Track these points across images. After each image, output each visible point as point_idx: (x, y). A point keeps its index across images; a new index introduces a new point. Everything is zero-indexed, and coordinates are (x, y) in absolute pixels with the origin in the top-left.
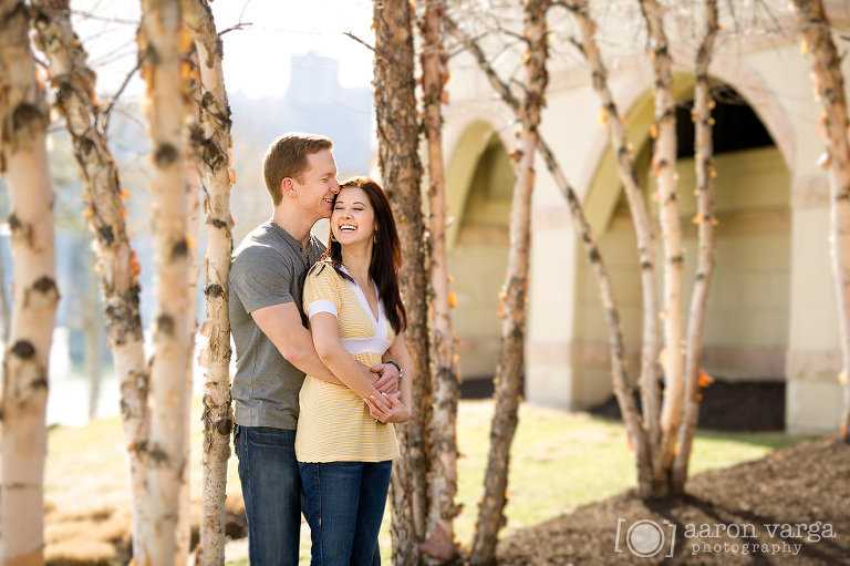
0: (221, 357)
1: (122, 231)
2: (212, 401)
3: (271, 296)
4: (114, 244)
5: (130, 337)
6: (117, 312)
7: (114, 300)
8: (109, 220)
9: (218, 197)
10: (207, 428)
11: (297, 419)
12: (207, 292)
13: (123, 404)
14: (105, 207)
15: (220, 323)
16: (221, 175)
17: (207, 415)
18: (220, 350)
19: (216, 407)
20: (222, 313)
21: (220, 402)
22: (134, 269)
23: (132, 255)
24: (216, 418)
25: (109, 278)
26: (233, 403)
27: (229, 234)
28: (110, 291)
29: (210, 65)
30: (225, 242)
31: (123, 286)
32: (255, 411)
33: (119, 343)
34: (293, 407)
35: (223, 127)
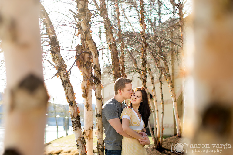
0: (101, 132)
1: (75, 102)
2: (99, 143)
3: (113, 116)
4: (73, 106)
5: (78, 128)
6: (75, 122)
7: (74, 119)
8: (71, 100)
9: (98, 92)
10: (98, 150)
11: (121, 147)
12: (97, 116)
13: (77, 145)
14: (70, 97)
15: (100, 124)
16: (99, 86)
17: (98, 147)
18: (100, 131)
19: (101, 145)
20: (101, 121)
21: (101, 143)
22: (78, 111)
23: (77, 108)
24: (100, 148)
25: (72, 114)
26: (105, 143)
27: (102, 101)
28: (73, 117)
29: (96, 57)
30: (101, 103)
31: (76, 116)
32: (111, 146)
33: (75, 130)
34: (120, 144)
35: (99, 74)
